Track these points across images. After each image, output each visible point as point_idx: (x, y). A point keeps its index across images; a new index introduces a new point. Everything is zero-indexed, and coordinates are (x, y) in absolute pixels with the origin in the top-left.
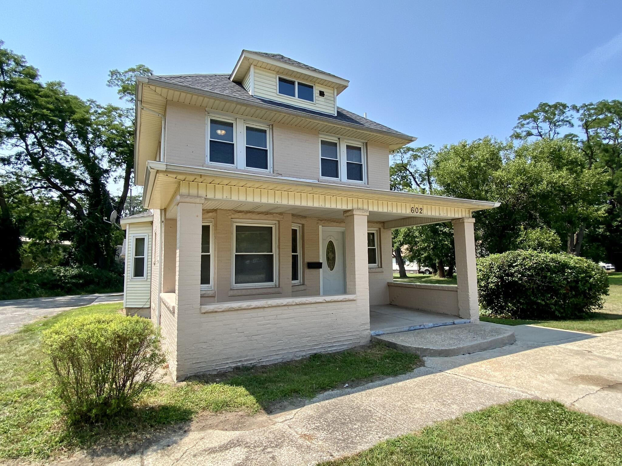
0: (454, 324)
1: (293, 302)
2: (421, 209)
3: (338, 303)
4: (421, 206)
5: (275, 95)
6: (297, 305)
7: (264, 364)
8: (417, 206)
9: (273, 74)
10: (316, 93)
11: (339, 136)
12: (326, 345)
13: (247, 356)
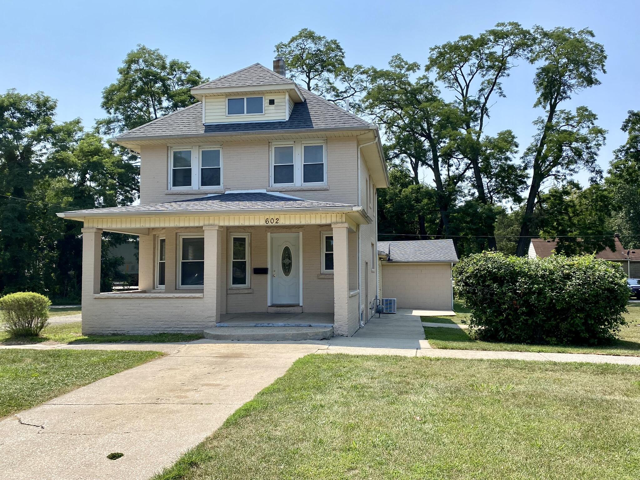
0: (310, 326)
1: (150, 296)
2: (277, 219)
3: (185, 299)
4: (277, 217)
5: (224, 117)
6: (152, 298)
7: (131, 334)
8: (272, 217)
9: (223, 98)
10: (266, 103)
11: (294, 140)
12: (176, 329)
13: (120, 328)
